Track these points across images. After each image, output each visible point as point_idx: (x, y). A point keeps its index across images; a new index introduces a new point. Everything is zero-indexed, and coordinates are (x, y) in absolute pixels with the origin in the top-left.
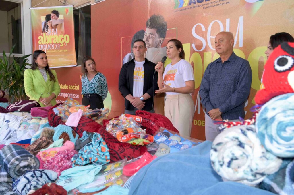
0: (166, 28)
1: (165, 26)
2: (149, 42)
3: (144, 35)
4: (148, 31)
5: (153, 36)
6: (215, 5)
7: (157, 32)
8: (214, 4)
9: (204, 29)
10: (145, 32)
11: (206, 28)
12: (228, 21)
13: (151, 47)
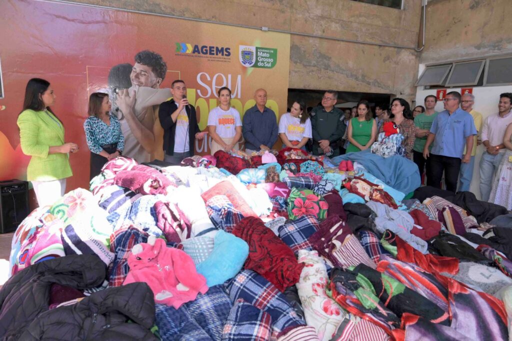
0: (165, 69)
1: (164, 66)
2: (140, 80)
3: (132, 70)
4: (138, 67)
5: (146, 74)
6: (219, 61)
7: (153, 70)
8: (217, 60)
9: (209, 79)
10: (132, 67)
11: (212, 78)
12: (230, 76)
13: (144, 86)
